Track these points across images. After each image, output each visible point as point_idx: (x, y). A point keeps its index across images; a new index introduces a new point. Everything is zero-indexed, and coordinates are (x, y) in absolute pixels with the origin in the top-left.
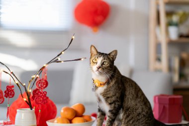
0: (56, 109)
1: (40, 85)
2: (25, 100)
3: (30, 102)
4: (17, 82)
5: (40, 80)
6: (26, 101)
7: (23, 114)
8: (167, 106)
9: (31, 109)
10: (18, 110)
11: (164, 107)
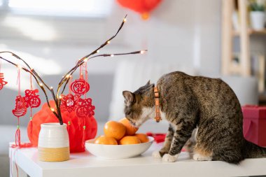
0: (96, 125)
1: (76, 89)
2: (53, 110)
3: (60, 114)
4: (41, 84)
5: (76, 82)
6: (54, 112)
7: (50, 131)
8: (256, 122)
9: (62, 124)
10: (42, 126)
11: (252, 123)
